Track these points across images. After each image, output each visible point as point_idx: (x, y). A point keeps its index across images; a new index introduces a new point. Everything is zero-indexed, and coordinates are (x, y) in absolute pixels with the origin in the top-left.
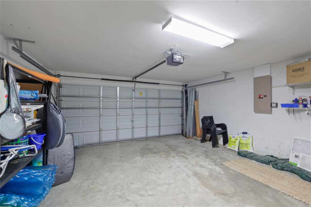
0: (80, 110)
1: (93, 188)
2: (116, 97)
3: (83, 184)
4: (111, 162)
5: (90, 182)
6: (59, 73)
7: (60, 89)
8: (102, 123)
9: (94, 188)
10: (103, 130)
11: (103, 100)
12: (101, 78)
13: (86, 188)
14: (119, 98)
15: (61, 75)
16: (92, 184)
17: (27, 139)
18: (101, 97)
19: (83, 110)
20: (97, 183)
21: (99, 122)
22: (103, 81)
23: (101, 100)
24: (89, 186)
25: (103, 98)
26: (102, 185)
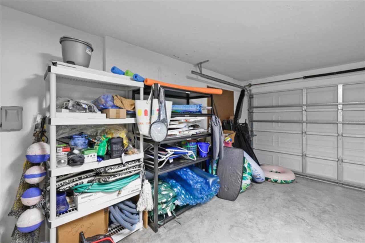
0: (274, 123)
1: (248, 225)
2: (336, 103)
3: (242, 214)
4: (299, 209)
5: (251, 216)
6: (250, 83)
7: (252, 99)
8: (306, 144)
9: (248, 227)
10: (307, 156)
11: (307, 110)
12: (303, 77)
13: (241, 220)
14: (343, 105)
15: (252, 84)
16: (251, 220)
17: (195, 145)
18: (304, 105)
19: (276, 124)
20: (256, 224)
21: (301, 143)
22: (306, 80)
23: (303, 109)
24: (246, 220)
25: (307, 106)
26: (259, 230)
